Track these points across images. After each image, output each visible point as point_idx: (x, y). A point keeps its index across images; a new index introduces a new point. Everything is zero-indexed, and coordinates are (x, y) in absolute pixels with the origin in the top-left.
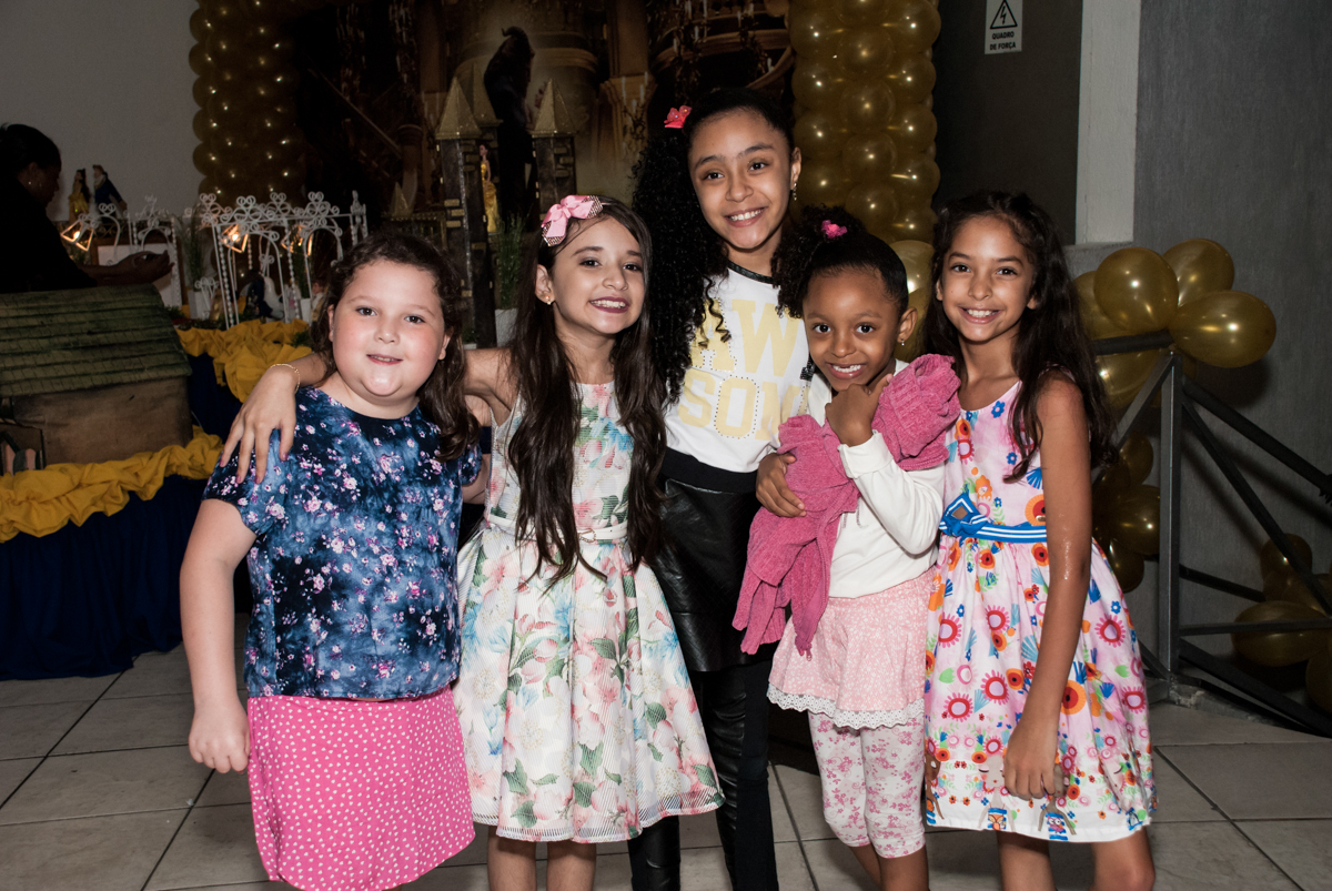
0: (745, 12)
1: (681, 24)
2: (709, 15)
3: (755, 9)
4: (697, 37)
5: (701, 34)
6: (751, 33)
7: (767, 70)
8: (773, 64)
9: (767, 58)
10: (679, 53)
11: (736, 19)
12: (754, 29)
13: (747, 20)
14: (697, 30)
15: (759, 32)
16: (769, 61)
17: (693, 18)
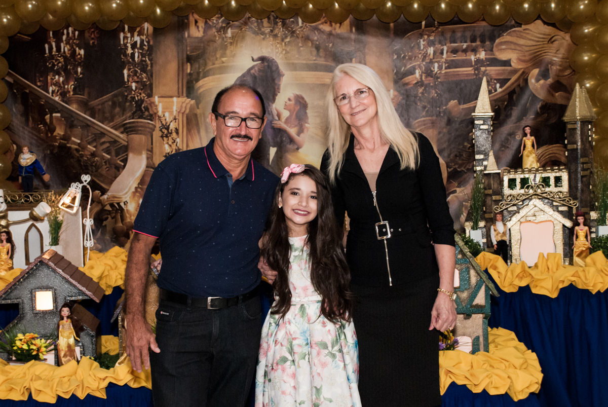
0: (478, 56)
1: (423, 60)
2: (447, 57)
3: (486, 55)
4: (436, 69)
5: (440, 68)
6: (483, 69)
7: (496, 90)
8: (501, 87)
9: (496, 84)
10: (421, 78)
11: (471, 60)
12: (484, 66)
13: (478, 61)
14: (436, 65)
15: (488, 68)
16: (498, 85)
17: (433, 59)
